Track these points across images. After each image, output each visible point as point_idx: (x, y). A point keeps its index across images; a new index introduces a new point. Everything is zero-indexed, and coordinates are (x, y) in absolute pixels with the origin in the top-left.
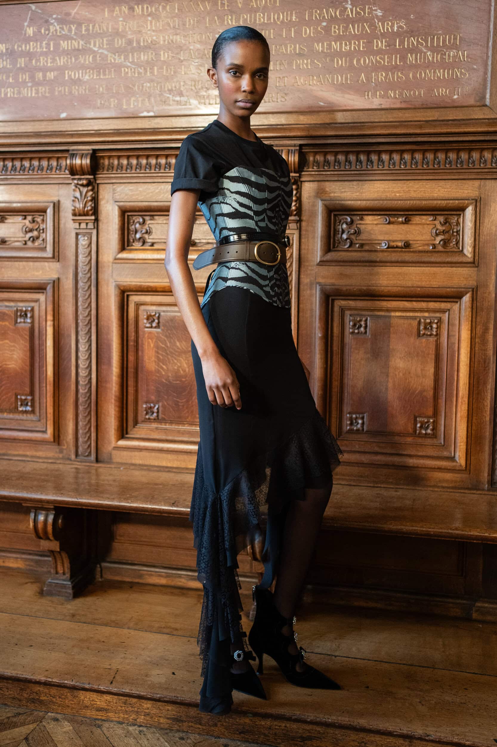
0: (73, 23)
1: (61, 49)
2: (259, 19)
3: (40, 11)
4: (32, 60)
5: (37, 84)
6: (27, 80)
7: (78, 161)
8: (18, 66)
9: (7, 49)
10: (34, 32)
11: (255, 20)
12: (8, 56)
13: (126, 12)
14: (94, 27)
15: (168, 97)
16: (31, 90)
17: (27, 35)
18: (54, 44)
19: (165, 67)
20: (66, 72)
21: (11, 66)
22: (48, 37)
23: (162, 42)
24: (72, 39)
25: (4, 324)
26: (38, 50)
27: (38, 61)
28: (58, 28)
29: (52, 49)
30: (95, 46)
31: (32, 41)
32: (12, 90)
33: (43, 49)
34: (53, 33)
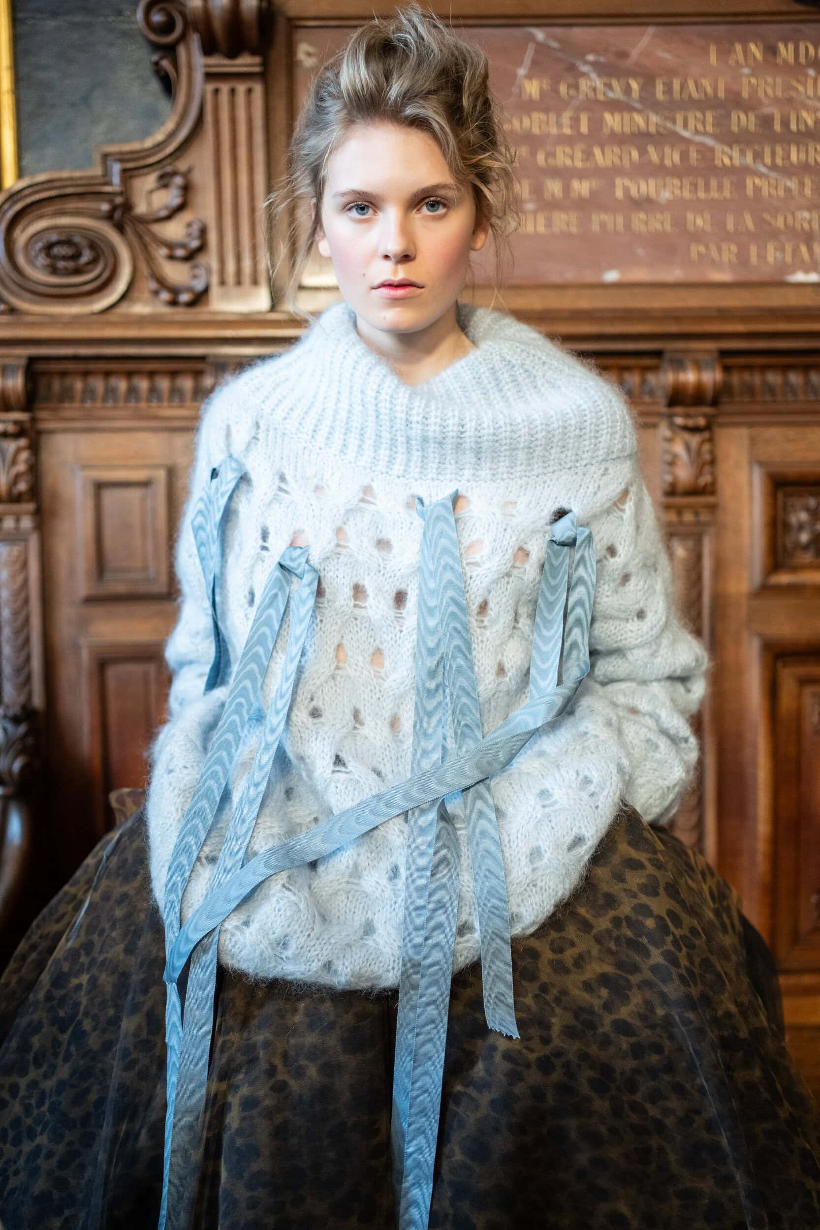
0: (635, 75)
1: (606, 131)
3: (555, 45)
4: (537, 152)
5: (549, 205)
7: (690, 377)
10: (542, 91)
14: (683, 86)
16: (535, 218)
17: (526, 97)
18: (589, 120)
20: (619, 182)
22: (576, 103)
24: (631, 109)
26: (553, 131)
27: (551, 154)
28: (598, 84)
29: (584, 129)
30: (685, 126)
31: (538, 110)
33: (563, 128)
34: (586, 94)
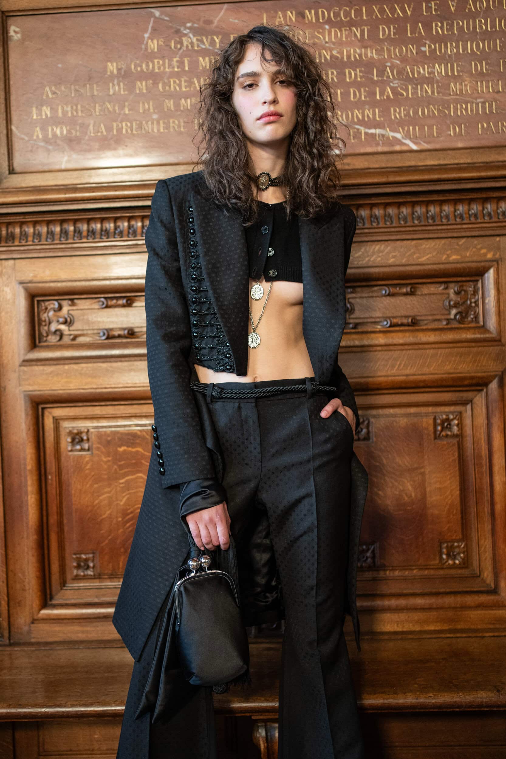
1: (201, 68)
2: (481, 27)
3: (166, 18)
4: (158, 84)
5: (167, 115)
6: (152, 111)
8: (138, 91)
9: (119, 70)
10: (159, 46)
11: (475, 27)
12: (120, 79)
13: (293, 19)
15: (358, 129)
16: (158, 123)
17: (149, 51)
18: (189, 61)
19: (352, 91)
21: (126, 92)
23: (345, 59)
25: (134, 450)
26: (167, 70)
27: (166, 84)
28: (194, 40)
29: (187, 68)
31: (157, 58)
32: (129, 124)
33: (173, 68)
34: (187, 46)
